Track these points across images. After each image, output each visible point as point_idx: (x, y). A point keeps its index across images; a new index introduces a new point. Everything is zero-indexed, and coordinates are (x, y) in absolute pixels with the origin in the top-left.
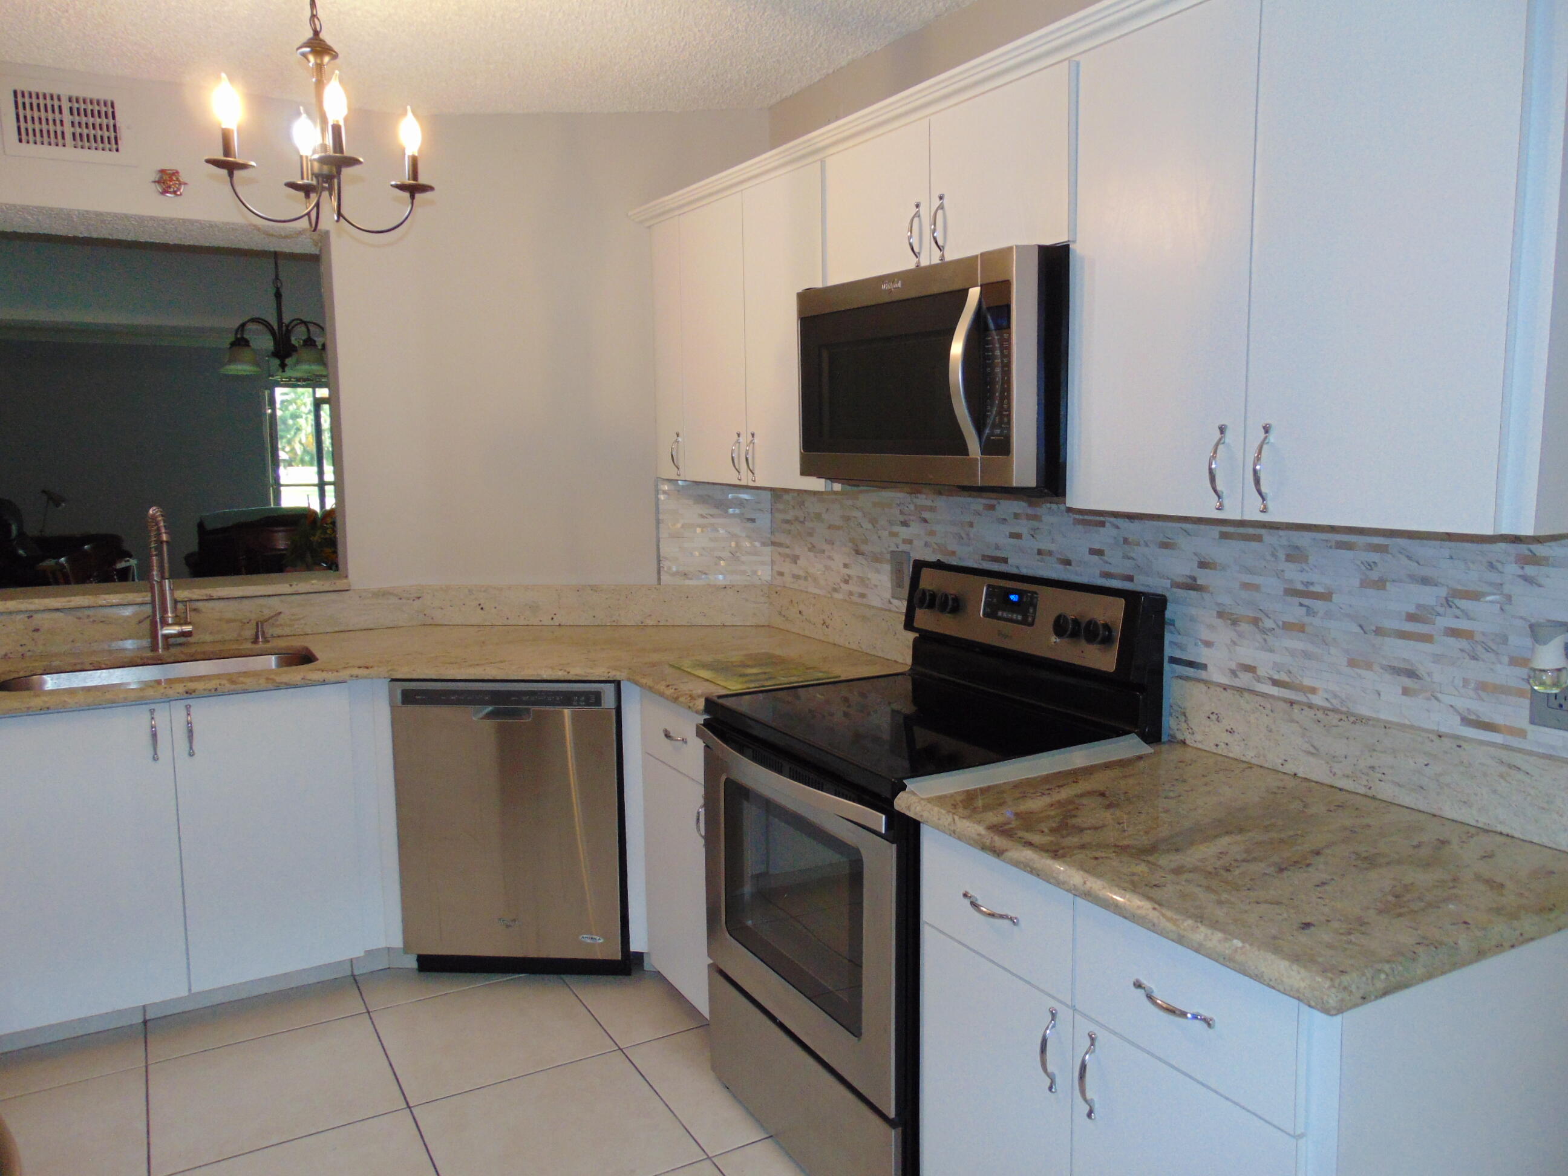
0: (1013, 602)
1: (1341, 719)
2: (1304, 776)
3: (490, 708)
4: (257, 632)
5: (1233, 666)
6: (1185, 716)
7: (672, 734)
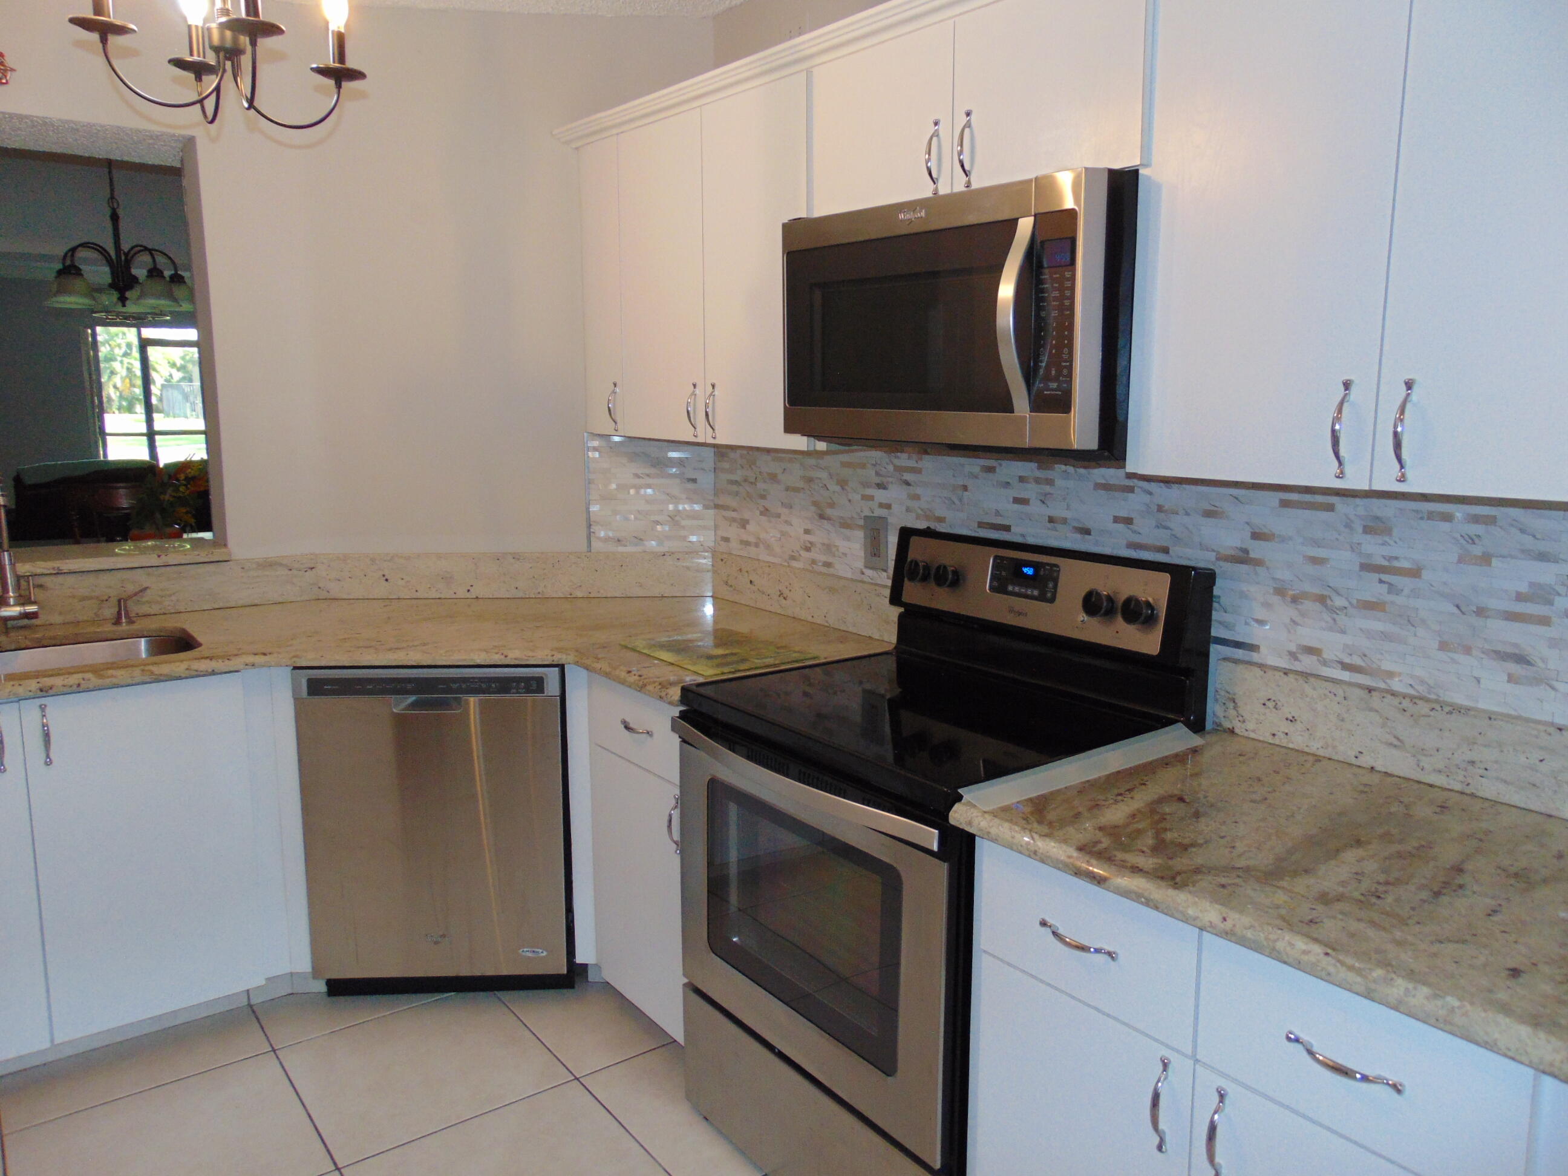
0: (1026, 576)
1: (1433, 709)
2: (1384, 770)
3: (412, 699)
4: (119, 613)
5: (1294, 649)
6: (1234, 702)
7: (631, 725)
